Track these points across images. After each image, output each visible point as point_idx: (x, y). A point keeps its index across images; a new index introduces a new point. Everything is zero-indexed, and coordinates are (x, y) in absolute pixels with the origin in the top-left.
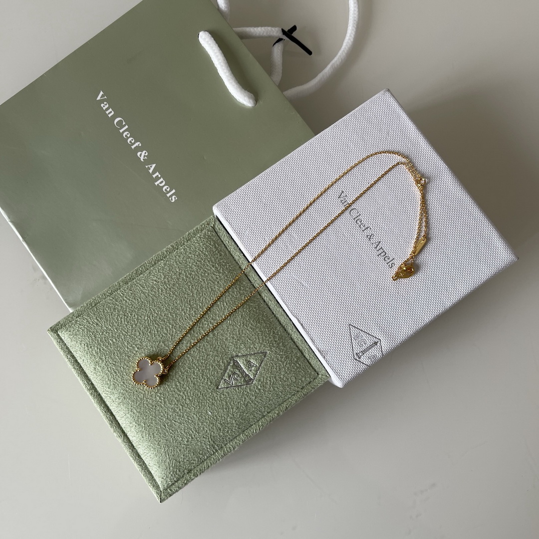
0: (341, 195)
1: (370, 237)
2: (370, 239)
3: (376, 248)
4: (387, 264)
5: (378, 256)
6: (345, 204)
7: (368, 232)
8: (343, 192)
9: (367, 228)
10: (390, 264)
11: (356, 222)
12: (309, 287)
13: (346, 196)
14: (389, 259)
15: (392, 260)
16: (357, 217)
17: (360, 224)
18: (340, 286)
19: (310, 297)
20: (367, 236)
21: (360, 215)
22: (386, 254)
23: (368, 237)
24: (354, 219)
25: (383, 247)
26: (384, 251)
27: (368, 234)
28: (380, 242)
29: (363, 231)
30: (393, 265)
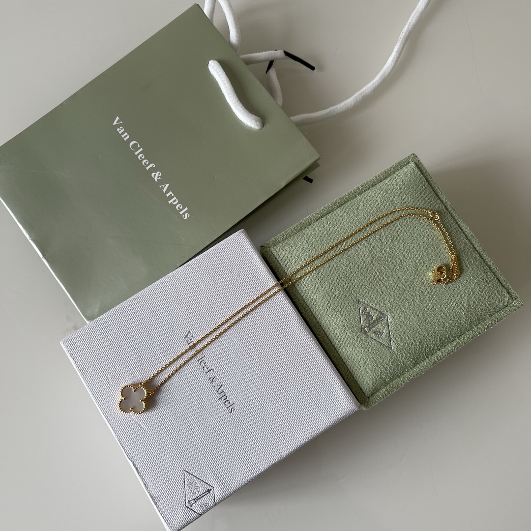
0: (187, 335)
1: (212, 380)
3: (218, 391)
4: (227, 408)
5: (219, 399)
6: (190, 345)
7: (211, 374)
8: (189, 332)
9: (210, 370)
11: (200, 364)
12: (147, 429)
13: (193, 336)
14: (229, 403)
15: (232, 405)
16: (202, 358)
17: (204, 365)
18: (178, 430)
19: (147, 439)
21: (205, 356)
22: (226, 398)
23: (211, 379)
24: (199, 360)
25: (224, 391)
26: (225, 395)
27: (211, 377)
28: (222, 385)
29: (206, 373)
30: (233, 410)
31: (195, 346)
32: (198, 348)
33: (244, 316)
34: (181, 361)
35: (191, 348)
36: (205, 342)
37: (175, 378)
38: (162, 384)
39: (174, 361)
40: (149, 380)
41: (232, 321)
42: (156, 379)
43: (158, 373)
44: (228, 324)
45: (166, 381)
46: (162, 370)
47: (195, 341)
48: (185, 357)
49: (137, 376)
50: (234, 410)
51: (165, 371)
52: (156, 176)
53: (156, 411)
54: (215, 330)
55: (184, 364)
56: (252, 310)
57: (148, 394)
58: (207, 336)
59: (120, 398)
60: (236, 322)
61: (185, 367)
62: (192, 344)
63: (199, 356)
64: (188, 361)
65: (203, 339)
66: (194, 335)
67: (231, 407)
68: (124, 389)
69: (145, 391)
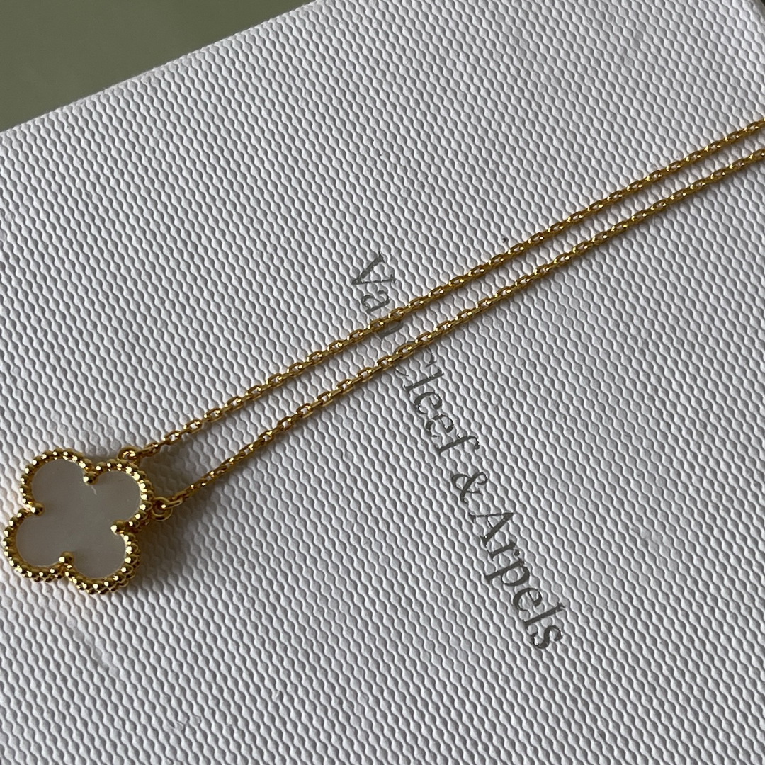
0: (366, 272)
1: (465, 485)
2: (464, 492)
3: (485, 541)
4: (526, 624)
5: (489, 579)
6: (376, 315)
7: (461, 459)
8: (379, 259)
9: (461, 441)
10: (540, 627)
11: (416, 405)
12: (123, 675)
13: (392, 279)
14: (537, 602)
15: (552, 612)
16: (425, 381)
17: (430, 414)
18: (275, 696)
20: (454, 478)
21: (439, 374)
22: (525, 578)
23: (460, 483)
24: (408, 389)
25: (519, 544)
26: (520, 563)
27: (460, 470)
28: (508, 516)
29: (439, 451)
30: (552, 635)
31: (398, 321)
32: (412, 332)
33: (642, 221)
34: (326, 382)
35: (381, 330)
36: (448, 312)
37: (289, 455)
38: (226, 472)
39: (293, 377)
40: (168, 442)
41: (589, 234)
42: (196, 447)
43: (211, 423)
44: (567, 246)
45: (243, 461)
46: (231, 412)
47: (400, 301)
48: (349, 368)
49: (112, 422)
50: (558, 637)
51: (244, 417)
53: (177, 594)
54: (501, 263)
55: (339, 397)
56: (684, 199)
57: (154, 504)
58: (459, 286)
59: (18, 503)
60: (604, 241)
61: (344, 412)
62: (384, 313)
63: (413, 371)
64: (359, 384)
65: (439, 297)
66: (397, 275)
67: (545, 622)
68: (43, 467)
69: (142, 486)
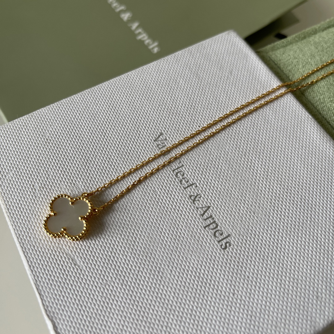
0: (158, 138)
1: (194, 199)
2: (194, 201)
3: (203, 215)
4: (219, 242)
5: (205, 228)
6: (162, 150)
7: (192, 191)
8: (161, 134)
9: (191, 185)
10: (223, 242)
11: (176, 175)
12: (84, 268)
13: (166, 139)
14: (222, 234)
15: (227, 237)
16: (178, 168)
17: (181, 178)
18: (136, 272)
19: (83, 285)
20: (191, 196)
21: (183, 166)
22: (217, 227)
23: (192, 198)
24: (173, 171)
25: (213, 216)
26: (214, 222)
27: (192, 194)
28: (209, 207)
29: (185, 188)
30: (228, 245)
31: (168, 151)
32: (173, 154)
33: (240, 119)
34: (148, 170)
35: (164, 154)
36: (184, 147)
37: (137, 193)
38: (117, 199)
39: (136, 170)
40: (98, 191)
41: (225, 123)
42: (107, 192)
43: (111, 184)
44: (219, 126)
45: (123, 195)
46: (117, 181)
47: (169, 145)
48: (154, 165)
49: (80, 186)
50: (230, 245)
51: (122, 182)
52: (126, 16)
53: (102, 240)
54: (198, 133)
55: (152, 174)
56: (251, 112)
57: (93, 210)
58: (187, 140)
60: (229, 125)
61: (154, 179)
62: (164, 149)
63: (175, 165)
64: (158, 170)
65: (181, 143)
66: (167, 138)
67: (225, 241)
68: (56, 200)
69: (89, 205)
